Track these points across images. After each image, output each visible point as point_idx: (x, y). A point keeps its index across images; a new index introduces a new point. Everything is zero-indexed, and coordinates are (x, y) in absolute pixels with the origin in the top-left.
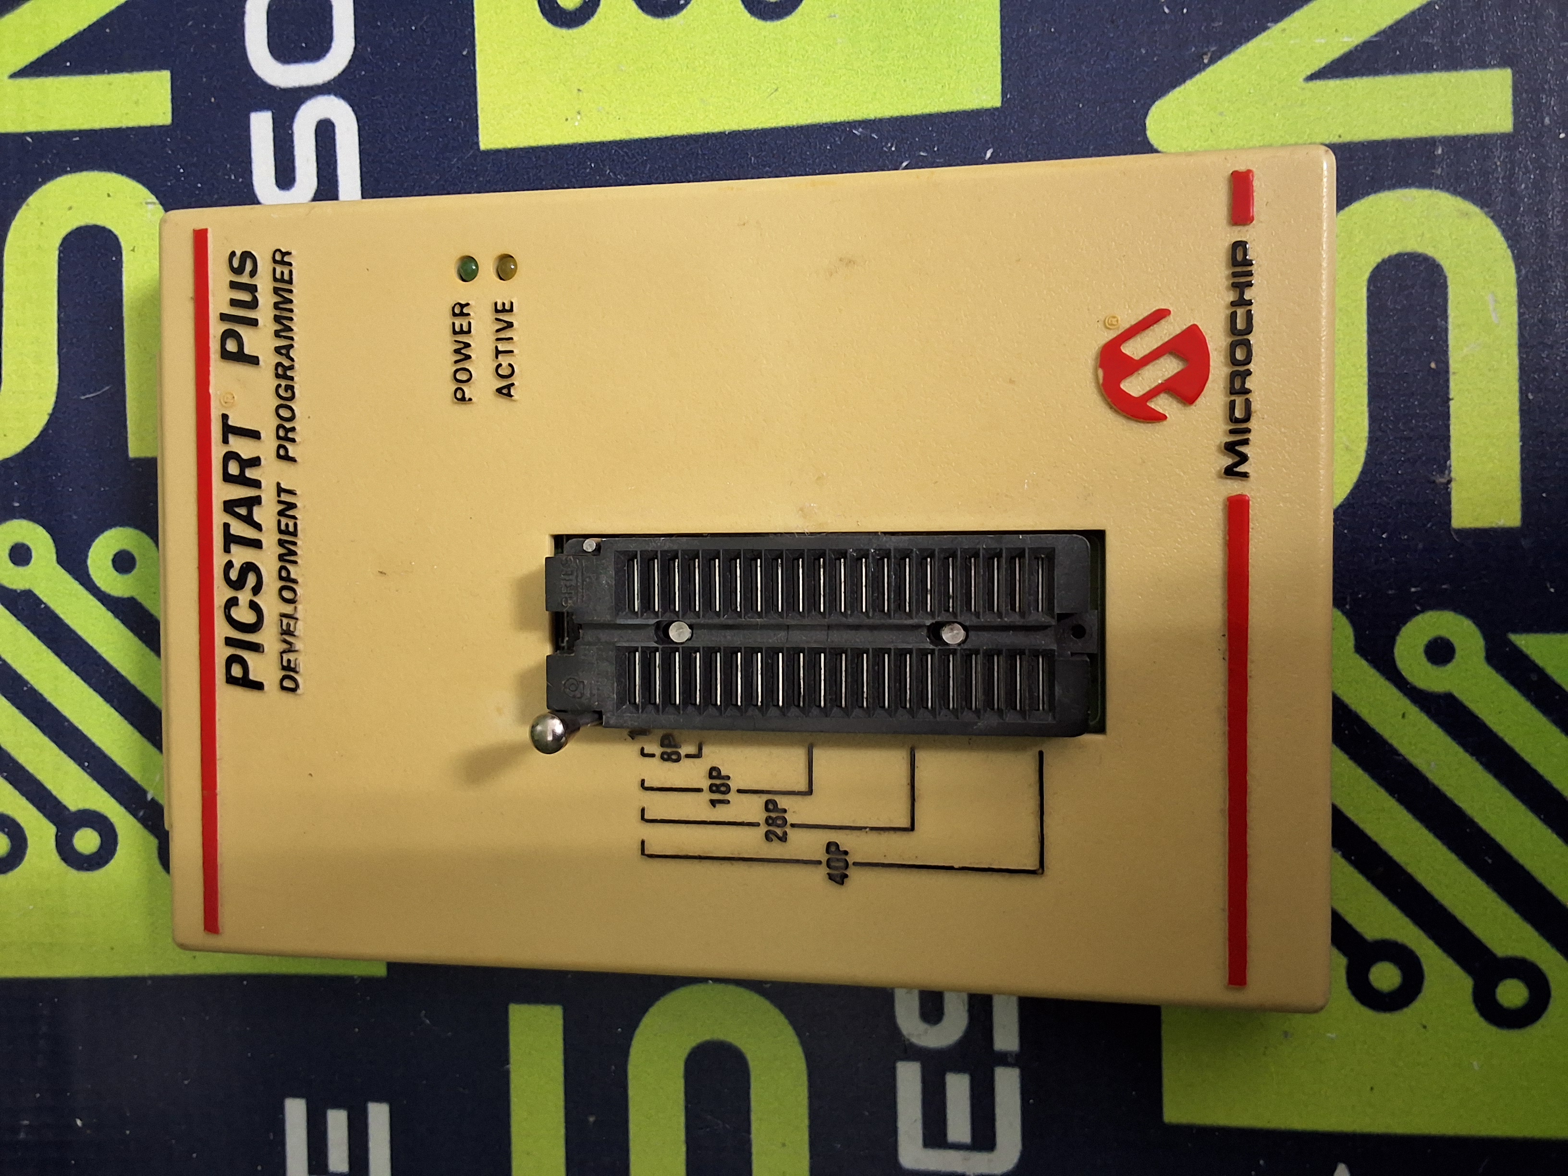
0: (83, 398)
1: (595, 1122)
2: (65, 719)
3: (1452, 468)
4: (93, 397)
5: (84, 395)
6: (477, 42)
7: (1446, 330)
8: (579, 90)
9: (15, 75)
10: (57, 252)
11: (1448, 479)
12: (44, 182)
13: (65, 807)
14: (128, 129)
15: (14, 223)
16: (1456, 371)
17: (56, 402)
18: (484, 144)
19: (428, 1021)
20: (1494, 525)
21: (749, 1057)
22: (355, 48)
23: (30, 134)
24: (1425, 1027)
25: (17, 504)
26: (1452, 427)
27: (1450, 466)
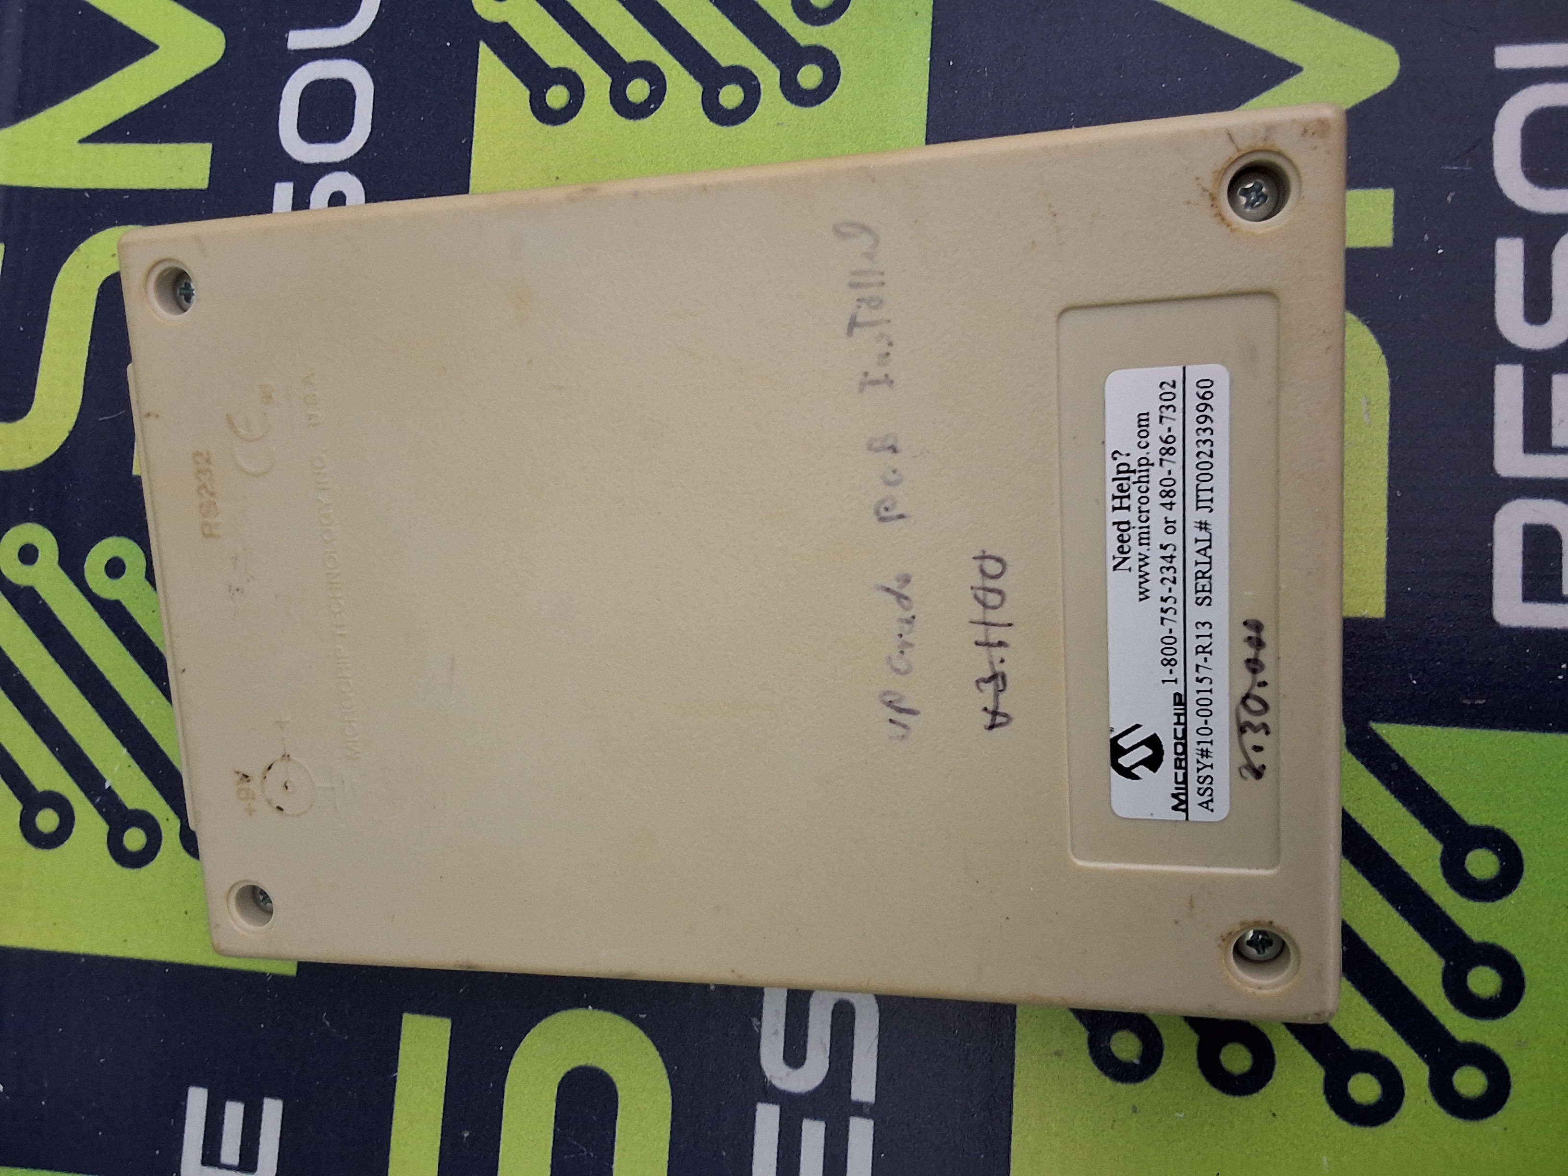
0: (100, 419)
1: (468, 1137)
2: (45, 706)
4: (109, 419)
5: (101, 417)
6: (475, 133)
8: (557, 178)
9: (83, 141)
10: (97, 292)
12: (95, 233)
13: (33, 787)
14: (170, 190)
15: (65, 265)
17: (77, 421)
19: (328, 1023)
20: (1359, 615)
21: (618, 1086)
22: (371, 133)
23: (89, 191)
24: (1274, 1115)
25: (31, 509)
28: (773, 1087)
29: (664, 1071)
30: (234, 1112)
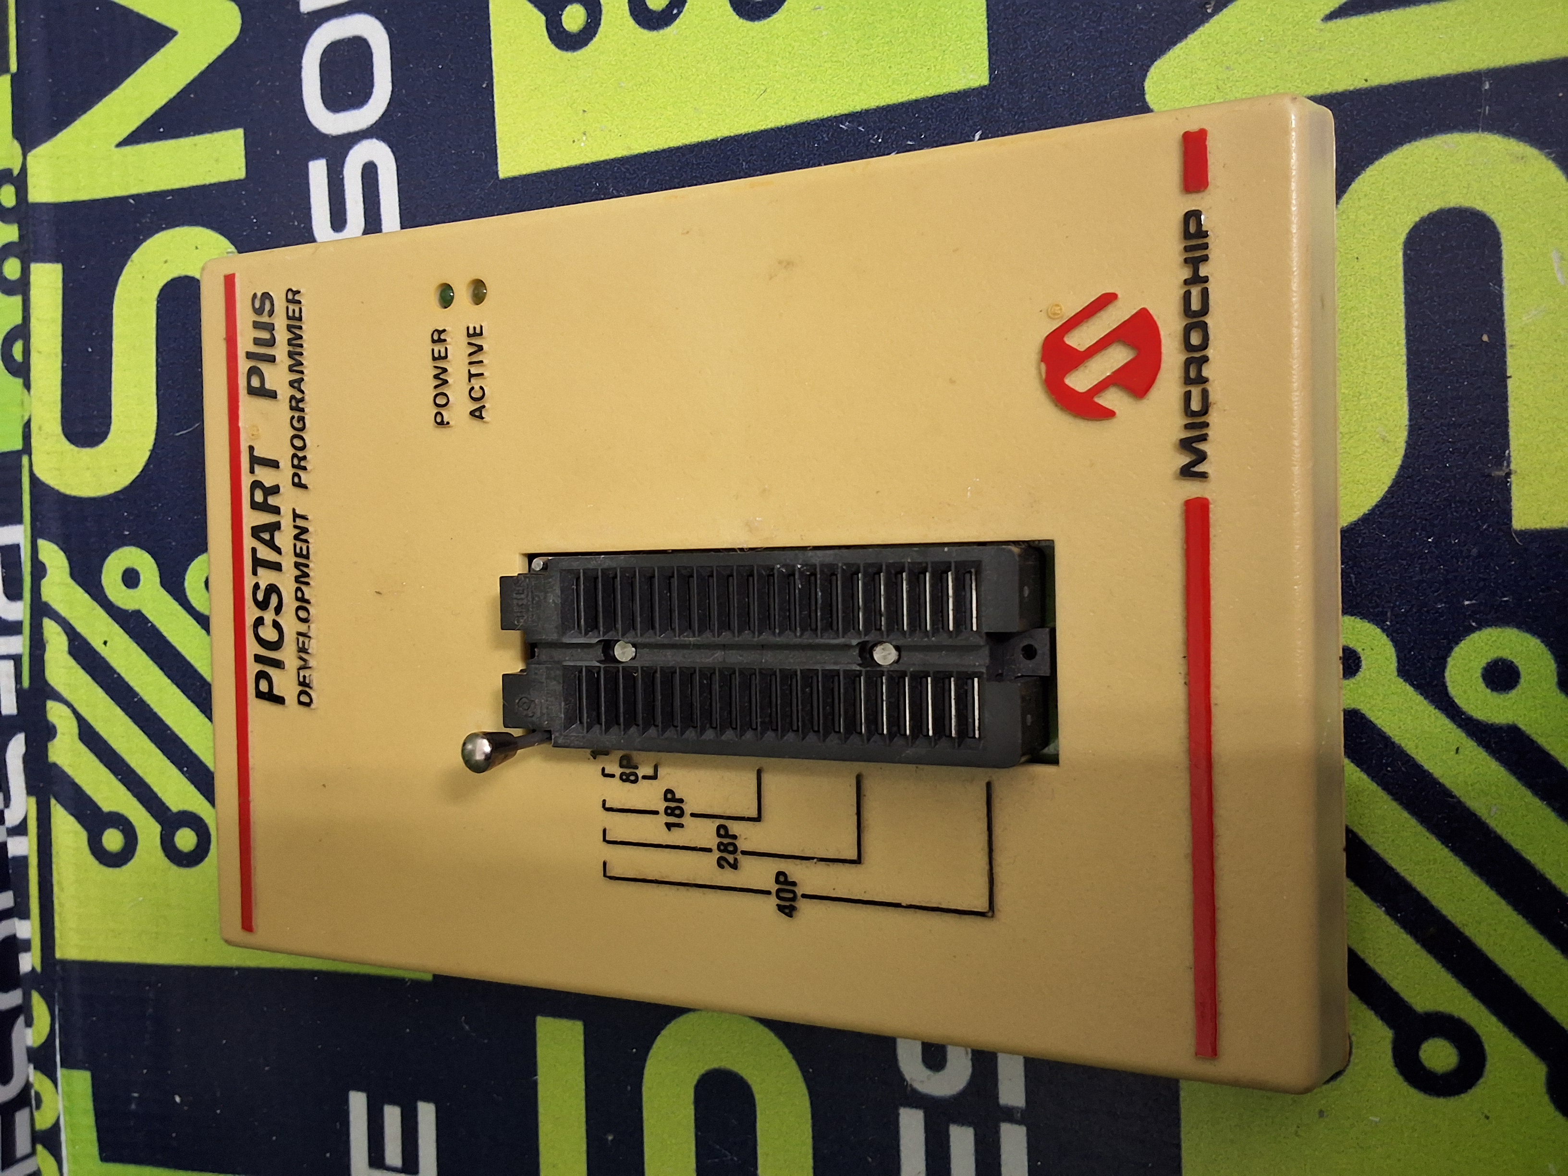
0: (178, 434)
1: (612, 1141)
2: (167, 728)
3: (1512, 459)
4: (186, 433)
5: (178, 432)
6: (495, 74)
7: (1501, 296)
8: (584, 111)
9: (120, 145)
10: (155, 303)
11: (1507, 471)
12: (144, 240)
13: (168, 809)
14: (211, 185)
15: (121, 279)
16: (1514, 343)
17: (156, 439)
18: (503, 173)
19: (467, 1027)
21: (755, 1089)
23: (132, 197)
24: (1487, 1118)
25: (127, 533)
26: (1510, 410)
27: (1509, 456)
28: (914, 1091)
29: (799, 1074)
30: (392, 1115)
